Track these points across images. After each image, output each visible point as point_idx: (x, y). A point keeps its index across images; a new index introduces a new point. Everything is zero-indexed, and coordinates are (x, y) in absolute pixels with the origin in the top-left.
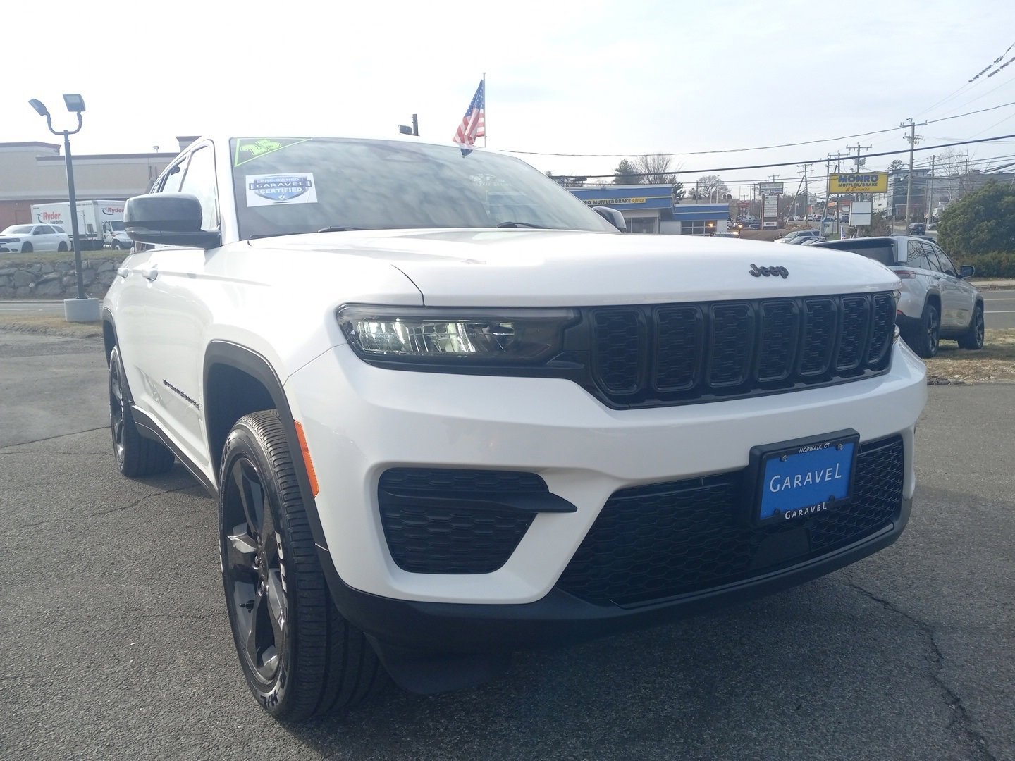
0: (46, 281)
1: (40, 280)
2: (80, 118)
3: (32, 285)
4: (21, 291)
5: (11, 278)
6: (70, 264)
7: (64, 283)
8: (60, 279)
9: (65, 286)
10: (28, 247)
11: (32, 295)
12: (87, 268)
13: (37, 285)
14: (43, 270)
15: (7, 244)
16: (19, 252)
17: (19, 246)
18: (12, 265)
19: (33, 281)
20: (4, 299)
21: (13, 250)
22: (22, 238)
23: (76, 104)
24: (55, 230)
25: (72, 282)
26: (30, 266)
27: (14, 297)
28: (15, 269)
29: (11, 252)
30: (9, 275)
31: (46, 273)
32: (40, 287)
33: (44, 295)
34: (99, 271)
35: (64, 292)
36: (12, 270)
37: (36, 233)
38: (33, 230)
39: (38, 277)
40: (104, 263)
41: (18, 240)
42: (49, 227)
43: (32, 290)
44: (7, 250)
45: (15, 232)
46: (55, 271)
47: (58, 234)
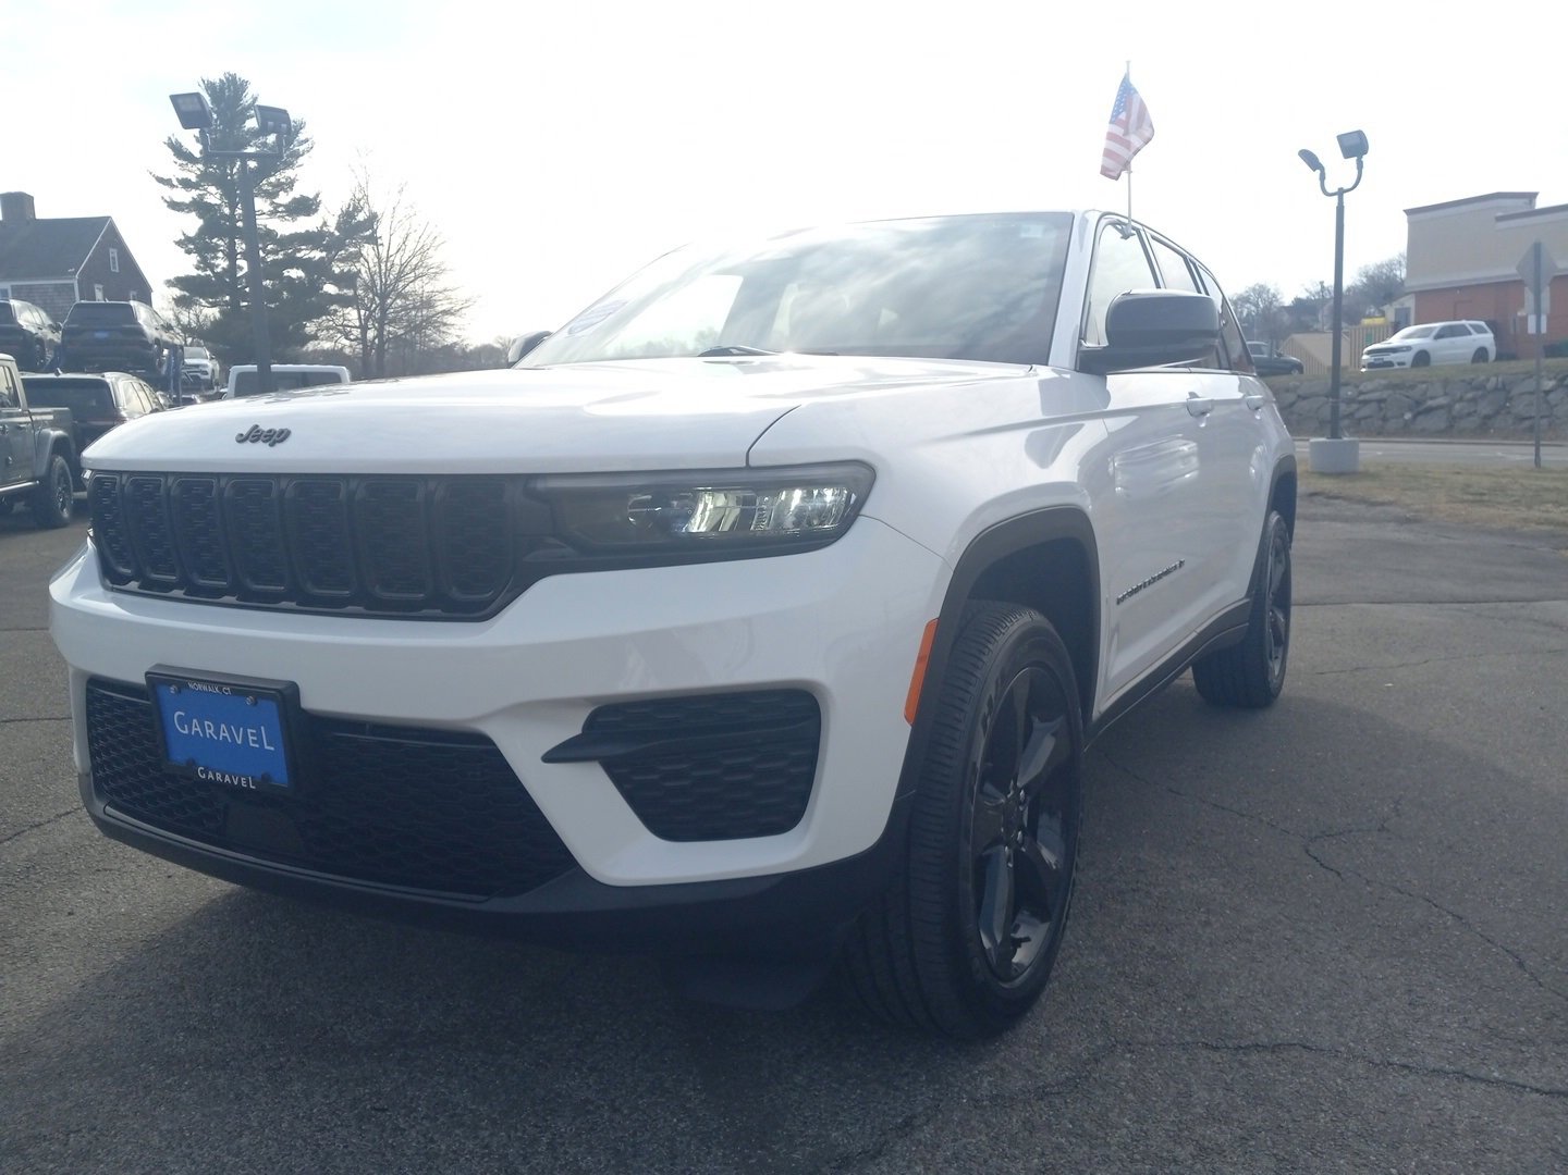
0: (1430, 410)
1: (1421, 409)
2: (1360, 166)
3: (1408, 416)
4: (1392, 425)
5: (1383, 405)
6: (1470, 383)
7: (1454, 413)
8: (1449, 407)
9: (1454, 418)
10: (1422, 358)
11: (1406, 431)
12: (1496, 389)
13: (1415, 417)
14: (1429, 394)
15: (1393, 355)
16: (1408, 366)
17: (1408, 357)
18: (1387, 387)
19: (1410, 410)
20: (1367, 436)
21: (1399, 364)
22: (1416, 345)
23: (1354, 146)
24: (1472, 331)
25: (1466, 411)
26: (1412, 387)
27: (1379, 434)
28: (1390, 392)
29: (1397, 367)
30: (1380, 401)
31: (1432, 398)
32: (1420, 418)
33: (1423, 430)
34: (1514, 392)
35: (1452, 426)
36: (1385, 394)
37: (1439, 336)
38: (1434, 333)
39: (1418, 403)
40: (1524, 380)
41: (1408, 348)
42: (1463, 326)
43: (1406, 424)
44: (1390, 364)
45: (1409, 336)
46: (1446, 394)
47: (1475, 336)
